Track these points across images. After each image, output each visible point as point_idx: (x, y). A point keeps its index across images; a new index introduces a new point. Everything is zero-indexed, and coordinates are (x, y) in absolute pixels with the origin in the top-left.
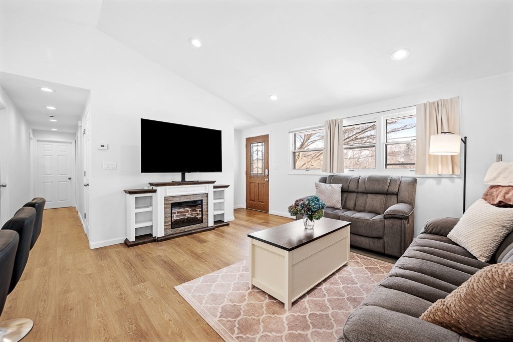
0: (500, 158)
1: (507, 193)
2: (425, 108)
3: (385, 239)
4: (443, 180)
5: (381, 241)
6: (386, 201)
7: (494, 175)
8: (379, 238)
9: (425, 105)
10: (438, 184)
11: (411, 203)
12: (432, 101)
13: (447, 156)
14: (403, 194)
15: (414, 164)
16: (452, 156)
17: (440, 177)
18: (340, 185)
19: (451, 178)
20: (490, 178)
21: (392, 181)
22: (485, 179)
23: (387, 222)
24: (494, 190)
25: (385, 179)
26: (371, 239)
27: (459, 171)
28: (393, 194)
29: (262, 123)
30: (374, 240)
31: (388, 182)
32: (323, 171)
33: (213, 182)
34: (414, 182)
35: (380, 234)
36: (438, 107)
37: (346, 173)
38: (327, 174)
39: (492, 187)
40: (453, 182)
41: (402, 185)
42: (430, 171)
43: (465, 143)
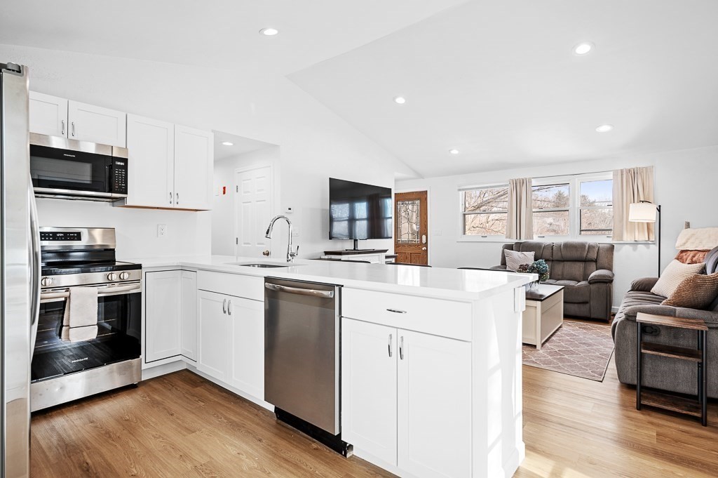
0: (688, 225)
1: (694, 256)
2: (622, 175)
3: (591, 303)
4: (639, 245)
5: (588, 305)
6: (585, 268)
7: (684, 241)
8: (585, 303)
9: (622, 171)
10: (635, 250)
11: (610, 269)
12: (628, 167)
13: (643, 223)
14: (603, 260)
15: (611, 230)
16: (648, 224)
17: (636, 243)
18: (533, 253)
19: (646, 244)
20: (680, 244)
21: (591, 247)
22: (677, 245)
23: (593, 287)
24: (684, 254)
25: (582, 246)
26: (576, 305)
27: (654, 237)
28: (591, 261)
29: (420, 176)
30: (579, 305)
31: (587, 248)
32: (507, 237)
33: (385, 251)
34: (612, 248)
35: (585, 299)
36: (633, 174)
37: (536, 239)
38: (513, 241)
39: (682, 251)
40: (648, 248)
41: (601, 251)
42: (627, 238)
43: (659, 211)
